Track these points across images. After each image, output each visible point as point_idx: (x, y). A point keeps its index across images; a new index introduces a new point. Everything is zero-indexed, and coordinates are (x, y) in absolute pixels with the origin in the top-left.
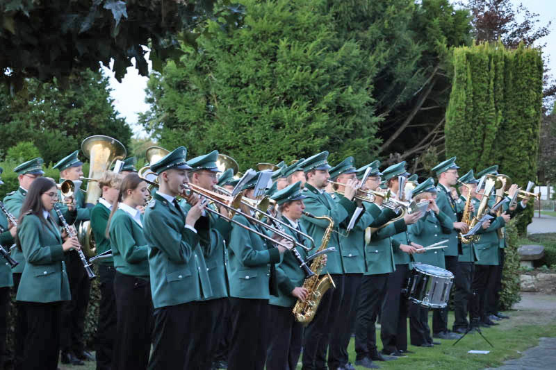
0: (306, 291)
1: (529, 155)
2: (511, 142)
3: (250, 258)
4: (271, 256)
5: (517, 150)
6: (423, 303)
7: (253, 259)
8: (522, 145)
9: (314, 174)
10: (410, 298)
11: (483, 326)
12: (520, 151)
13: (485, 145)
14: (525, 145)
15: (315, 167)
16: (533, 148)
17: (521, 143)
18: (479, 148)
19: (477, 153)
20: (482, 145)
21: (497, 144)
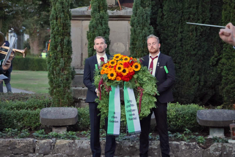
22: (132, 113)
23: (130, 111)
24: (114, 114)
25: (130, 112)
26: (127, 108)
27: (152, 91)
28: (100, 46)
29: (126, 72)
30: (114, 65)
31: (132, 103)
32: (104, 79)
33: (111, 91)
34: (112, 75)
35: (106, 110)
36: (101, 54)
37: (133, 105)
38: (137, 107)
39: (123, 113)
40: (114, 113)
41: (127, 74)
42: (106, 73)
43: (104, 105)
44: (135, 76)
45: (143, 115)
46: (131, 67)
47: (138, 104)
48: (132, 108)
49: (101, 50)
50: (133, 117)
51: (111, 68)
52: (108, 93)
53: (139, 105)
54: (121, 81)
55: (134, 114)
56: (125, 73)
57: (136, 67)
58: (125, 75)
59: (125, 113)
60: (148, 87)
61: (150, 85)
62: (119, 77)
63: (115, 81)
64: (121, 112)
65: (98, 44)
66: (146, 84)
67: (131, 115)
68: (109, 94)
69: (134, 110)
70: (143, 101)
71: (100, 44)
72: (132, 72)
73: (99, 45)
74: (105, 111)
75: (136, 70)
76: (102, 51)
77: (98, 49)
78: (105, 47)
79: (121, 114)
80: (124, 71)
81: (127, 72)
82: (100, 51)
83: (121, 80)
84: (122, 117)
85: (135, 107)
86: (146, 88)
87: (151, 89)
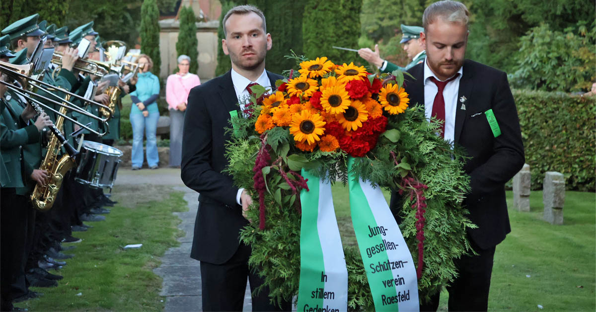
0: (45, 173)
1: (60, 19)
2: (40, 5)
3: (7, 139)
4: (29, 136)
5: (47, 14)
6: (92, 184)
7: (9, 140)
8: (53, 9)
9: (26, 41)
10: (76, 179)
11: (105, 205)
12: (50, 15)
13: (14, 9)
14: (56, 9)
15: (26, 33)
16: (64, 12)
17: (51, 7)
18: (8, 11)
19: (5, 17)
20: (10, 8)
21: (26, 7)
22: (395, 274)
23: (385, 266)
24: (323, 280)
25: (384, 269)
26: (370, 256)
27: (456, 188)
28: (247, 44)
29: (356, 117)
30: (308, 93)
31: (388, 238)
32: (274, 145)
33: (308, 190)
34: (307, 127)
35: (289, 266)
36: (250, 73)
37: (392, 246)
38: (411, 251)
39: (359, 278)
40: (324, 277)
41: (361, 126)
42: (280, 122)
43: (280, 247)
44: (392, 135)
45: (432, 281)
46: (374, 102)
47: (409, 241)
48: (392, 256)
49: (249, 59)
50: (399, 289)
51: (299, 103)
52: (294, 198)
53: (415, 243)
54: (339, 154)
55: (400, 281)
56: (354, 120)
57: (393, 99)
58: (355, 128)
59: (365, 278)
60: (439, 174)
61: (447, 170)
62: (334, 138)
63: (318, 155)
64: (350, 273)
65: (238, 35)
66: (434, 165)
67: (388, 283)
68: (298, 200)
69: (399, 264)
70: (430, 227)
71: (246, 37)
72: (379, 119)
73: (245, 40)
74: (284, 274)
75: (394, 110)
76: (254, 62)
77: (238, 54)
78: (266, 46)
79: (350, 282)
80: (351, 114)
81: (363, 117)
82: (247, 63)
83: (338, 151)
84: (354, 293)
85: (403, 252)
86: (435, 180)
87: (454, 183)
